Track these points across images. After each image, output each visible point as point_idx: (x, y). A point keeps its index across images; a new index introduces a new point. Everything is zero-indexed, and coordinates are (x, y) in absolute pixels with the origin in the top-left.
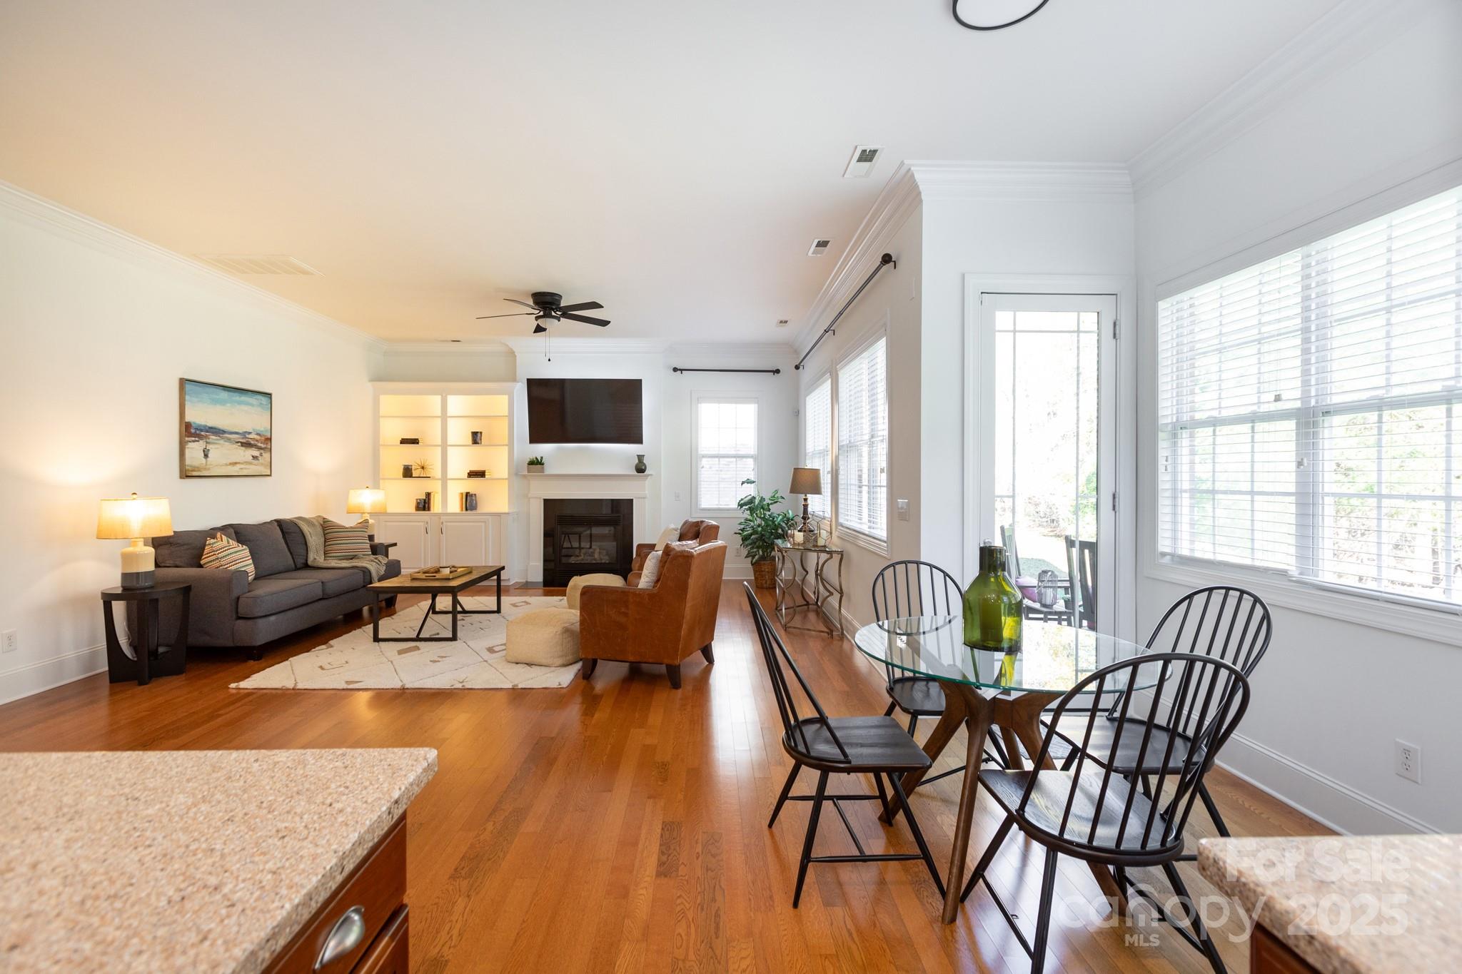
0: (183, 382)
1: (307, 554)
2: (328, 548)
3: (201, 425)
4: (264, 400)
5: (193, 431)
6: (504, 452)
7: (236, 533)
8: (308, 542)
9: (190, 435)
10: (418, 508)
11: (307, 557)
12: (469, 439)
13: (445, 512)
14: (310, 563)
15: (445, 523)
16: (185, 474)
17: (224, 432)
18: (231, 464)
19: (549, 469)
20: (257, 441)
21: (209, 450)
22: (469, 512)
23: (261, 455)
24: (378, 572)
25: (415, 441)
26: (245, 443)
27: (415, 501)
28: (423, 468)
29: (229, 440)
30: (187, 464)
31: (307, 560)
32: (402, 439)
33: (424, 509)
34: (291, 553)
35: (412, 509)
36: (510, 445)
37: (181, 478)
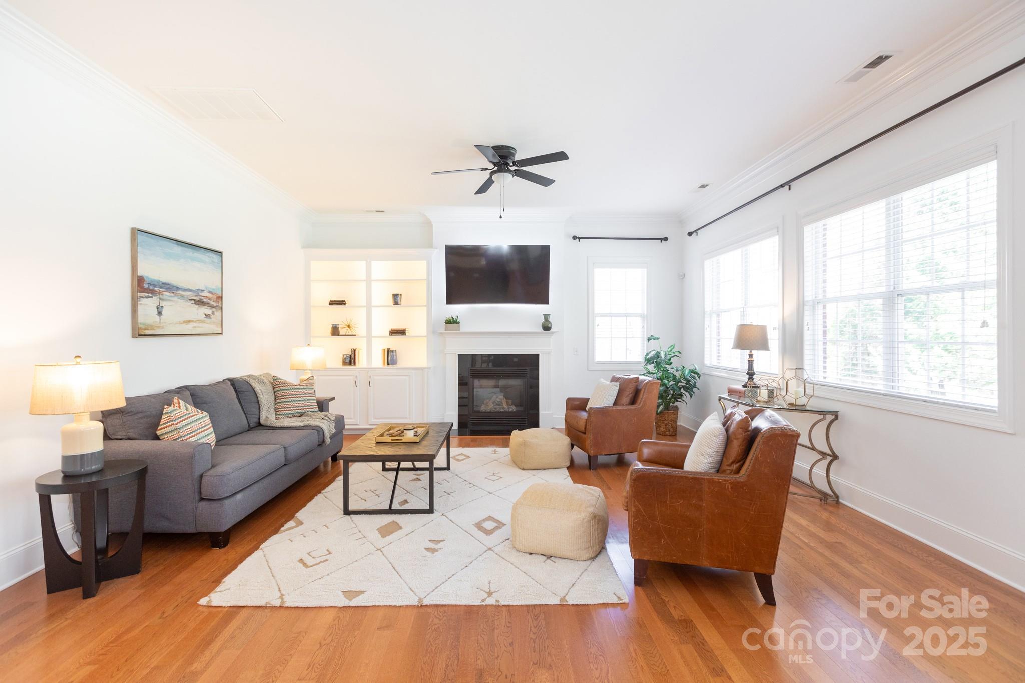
0: (135, 233)
1: (260, 412)
2: (278, 406)
3: (154, 280)
4: (216, 258)
5: (146, 286)
6: (423, 312)
7: (192, 395)
8: (259, 400)
9: (144, 290)
10: (344, 363)
11: (259, 415)
12: (391, 300)
13: (370, 367)
14: (262, 422)
15: (372, 377)
16: (138, 333)
17: (178, 288)
18: (184, 322)
19: (464, 327)
20: (209, 299)
21: (162, 307)
22: (390, 366)
23: (213, 313)
24: (330, 430)
25: (342, 303)
26: (198, 301)
27: (342, 356)
28: (349, 327)
29: (183, 297)
30: (139, 321)
31: (259, 419)
32: (331, 301)
33: (350, 364)
34: (244, 413)
35: (339, 364)
36: (429, 306)
37: (133, 336)
